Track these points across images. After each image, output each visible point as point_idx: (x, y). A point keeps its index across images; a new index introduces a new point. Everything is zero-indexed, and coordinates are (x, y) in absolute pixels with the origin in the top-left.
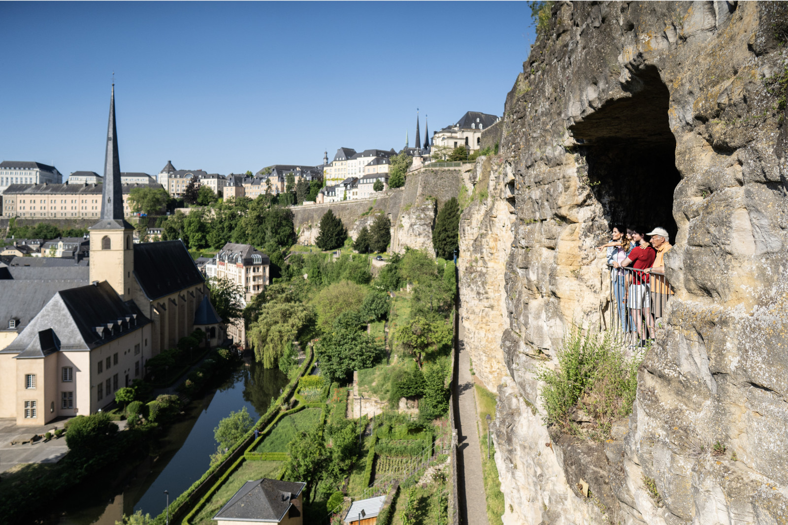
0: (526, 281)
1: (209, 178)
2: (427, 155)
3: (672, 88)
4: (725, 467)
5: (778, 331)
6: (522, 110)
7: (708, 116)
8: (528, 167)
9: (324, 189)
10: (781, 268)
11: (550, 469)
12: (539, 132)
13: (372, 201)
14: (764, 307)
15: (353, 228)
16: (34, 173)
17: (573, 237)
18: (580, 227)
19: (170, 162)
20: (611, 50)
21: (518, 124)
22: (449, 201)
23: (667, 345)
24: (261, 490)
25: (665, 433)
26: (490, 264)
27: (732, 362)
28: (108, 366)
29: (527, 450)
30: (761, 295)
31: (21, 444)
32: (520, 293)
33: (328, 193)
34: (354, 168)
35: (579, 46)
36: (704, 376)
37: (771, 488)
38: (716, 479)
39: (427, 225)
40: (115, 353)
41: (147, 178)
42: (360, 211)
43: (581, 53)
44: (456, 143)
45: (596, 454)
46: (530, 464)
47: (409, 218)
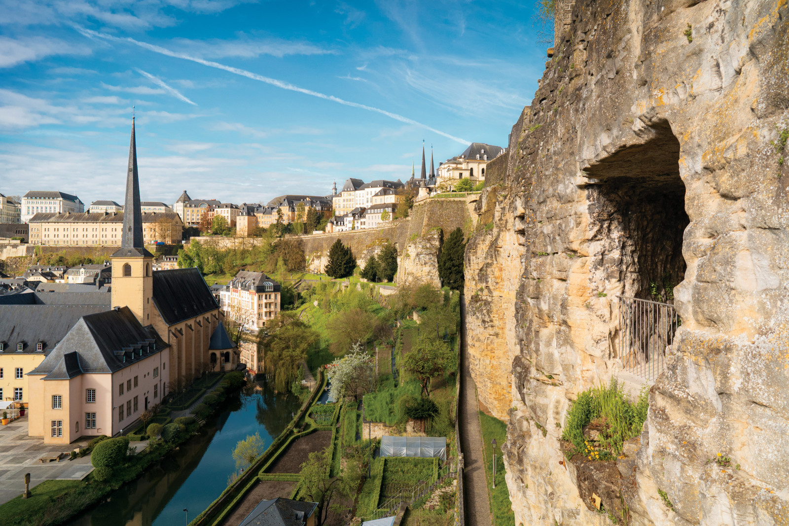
0: (537, 310)
1: (223, 207)
2: (432, 186)
3: (682, 140)
4: (729, 475)
5: (776, 356)
6: (532, 146)
7: (715, 168)
8: (540, 203)
9: (333, 219)
10: (779, 303)
11: (561, 488)
12: (551, 170)
13: (380, 231)
14: (764, 336)
15: (361, 257)
16: (58, 202)
17: (584, 270)
18: (591, 260)
19: (186, 192)
20: (624, 100)
21: (528, 160)
22: (454, 232)
23: (677, 369)
24: (276, 509)
25: (675, 447)
26: (495, 294)
27: (736, 383)
28: (129, 388)
29: (537, 470)
30: (761, 326)
31: (48, 461)
32: (531, 321)
33: (337, 223)
34: (361, 198)
35: (594, 94)
36: (710, 396)
37: (769, 492)
38: (721, 485)
39: (433, 255)
40: (135, 375)
41: (163, 208)
42: (368, 241)
43: (596, 100)
44: (461, 174)
45: (608, 470)
46: (541, 483)
47: (416, 247)
